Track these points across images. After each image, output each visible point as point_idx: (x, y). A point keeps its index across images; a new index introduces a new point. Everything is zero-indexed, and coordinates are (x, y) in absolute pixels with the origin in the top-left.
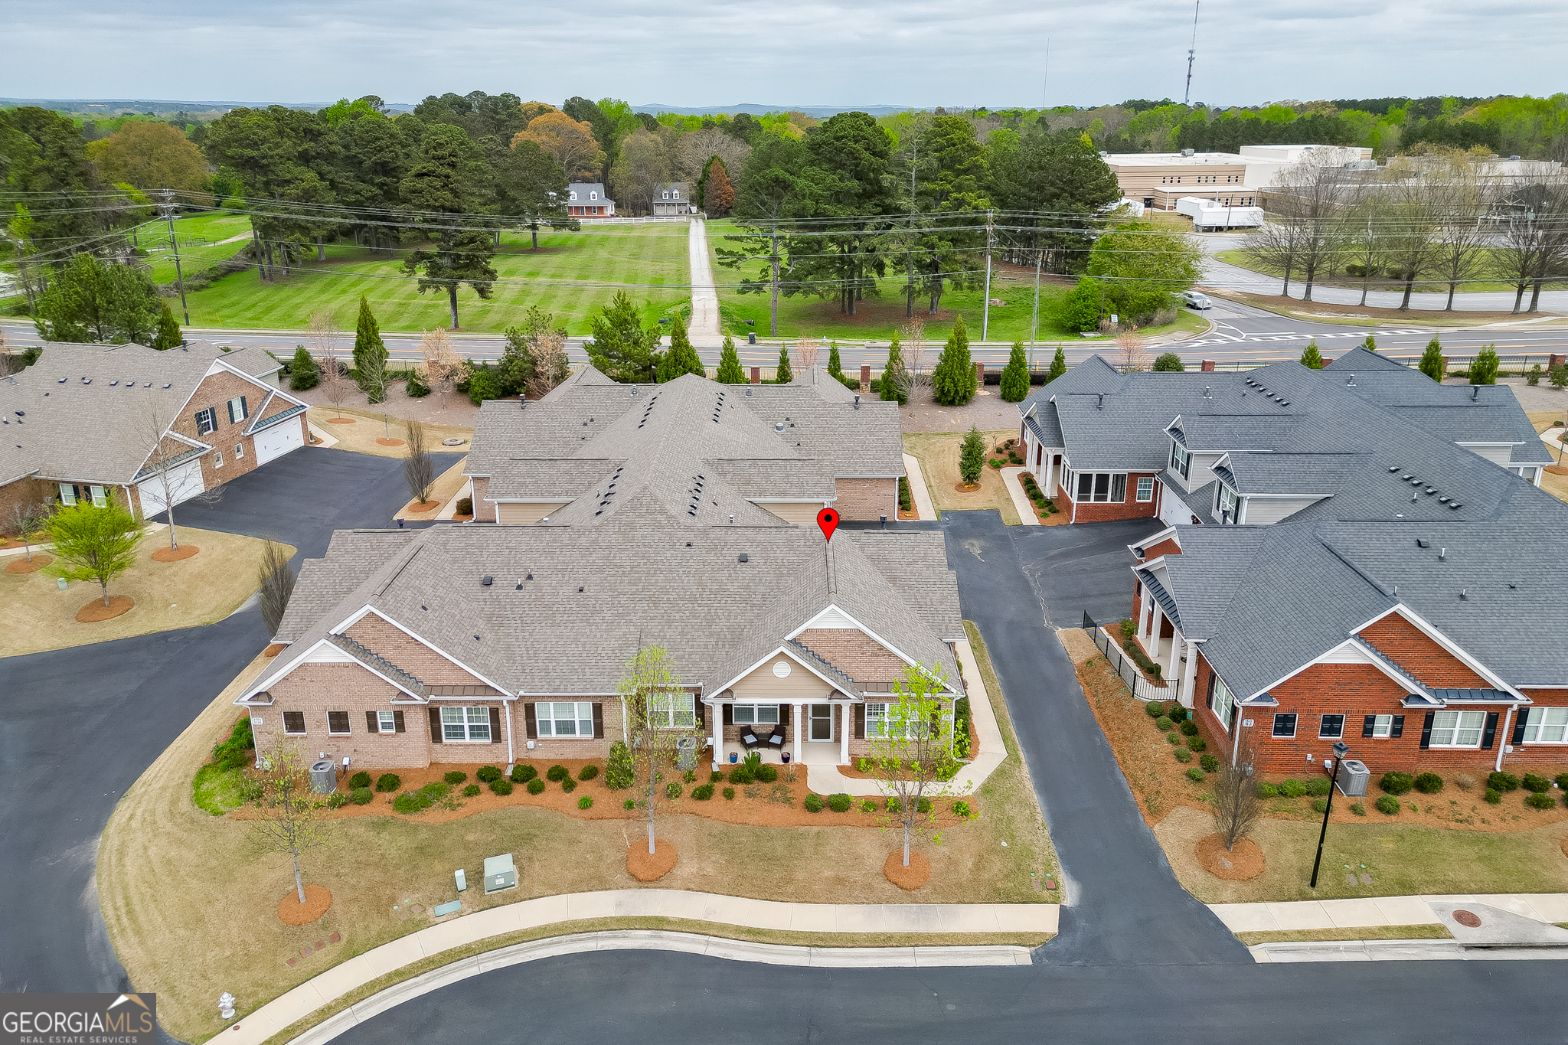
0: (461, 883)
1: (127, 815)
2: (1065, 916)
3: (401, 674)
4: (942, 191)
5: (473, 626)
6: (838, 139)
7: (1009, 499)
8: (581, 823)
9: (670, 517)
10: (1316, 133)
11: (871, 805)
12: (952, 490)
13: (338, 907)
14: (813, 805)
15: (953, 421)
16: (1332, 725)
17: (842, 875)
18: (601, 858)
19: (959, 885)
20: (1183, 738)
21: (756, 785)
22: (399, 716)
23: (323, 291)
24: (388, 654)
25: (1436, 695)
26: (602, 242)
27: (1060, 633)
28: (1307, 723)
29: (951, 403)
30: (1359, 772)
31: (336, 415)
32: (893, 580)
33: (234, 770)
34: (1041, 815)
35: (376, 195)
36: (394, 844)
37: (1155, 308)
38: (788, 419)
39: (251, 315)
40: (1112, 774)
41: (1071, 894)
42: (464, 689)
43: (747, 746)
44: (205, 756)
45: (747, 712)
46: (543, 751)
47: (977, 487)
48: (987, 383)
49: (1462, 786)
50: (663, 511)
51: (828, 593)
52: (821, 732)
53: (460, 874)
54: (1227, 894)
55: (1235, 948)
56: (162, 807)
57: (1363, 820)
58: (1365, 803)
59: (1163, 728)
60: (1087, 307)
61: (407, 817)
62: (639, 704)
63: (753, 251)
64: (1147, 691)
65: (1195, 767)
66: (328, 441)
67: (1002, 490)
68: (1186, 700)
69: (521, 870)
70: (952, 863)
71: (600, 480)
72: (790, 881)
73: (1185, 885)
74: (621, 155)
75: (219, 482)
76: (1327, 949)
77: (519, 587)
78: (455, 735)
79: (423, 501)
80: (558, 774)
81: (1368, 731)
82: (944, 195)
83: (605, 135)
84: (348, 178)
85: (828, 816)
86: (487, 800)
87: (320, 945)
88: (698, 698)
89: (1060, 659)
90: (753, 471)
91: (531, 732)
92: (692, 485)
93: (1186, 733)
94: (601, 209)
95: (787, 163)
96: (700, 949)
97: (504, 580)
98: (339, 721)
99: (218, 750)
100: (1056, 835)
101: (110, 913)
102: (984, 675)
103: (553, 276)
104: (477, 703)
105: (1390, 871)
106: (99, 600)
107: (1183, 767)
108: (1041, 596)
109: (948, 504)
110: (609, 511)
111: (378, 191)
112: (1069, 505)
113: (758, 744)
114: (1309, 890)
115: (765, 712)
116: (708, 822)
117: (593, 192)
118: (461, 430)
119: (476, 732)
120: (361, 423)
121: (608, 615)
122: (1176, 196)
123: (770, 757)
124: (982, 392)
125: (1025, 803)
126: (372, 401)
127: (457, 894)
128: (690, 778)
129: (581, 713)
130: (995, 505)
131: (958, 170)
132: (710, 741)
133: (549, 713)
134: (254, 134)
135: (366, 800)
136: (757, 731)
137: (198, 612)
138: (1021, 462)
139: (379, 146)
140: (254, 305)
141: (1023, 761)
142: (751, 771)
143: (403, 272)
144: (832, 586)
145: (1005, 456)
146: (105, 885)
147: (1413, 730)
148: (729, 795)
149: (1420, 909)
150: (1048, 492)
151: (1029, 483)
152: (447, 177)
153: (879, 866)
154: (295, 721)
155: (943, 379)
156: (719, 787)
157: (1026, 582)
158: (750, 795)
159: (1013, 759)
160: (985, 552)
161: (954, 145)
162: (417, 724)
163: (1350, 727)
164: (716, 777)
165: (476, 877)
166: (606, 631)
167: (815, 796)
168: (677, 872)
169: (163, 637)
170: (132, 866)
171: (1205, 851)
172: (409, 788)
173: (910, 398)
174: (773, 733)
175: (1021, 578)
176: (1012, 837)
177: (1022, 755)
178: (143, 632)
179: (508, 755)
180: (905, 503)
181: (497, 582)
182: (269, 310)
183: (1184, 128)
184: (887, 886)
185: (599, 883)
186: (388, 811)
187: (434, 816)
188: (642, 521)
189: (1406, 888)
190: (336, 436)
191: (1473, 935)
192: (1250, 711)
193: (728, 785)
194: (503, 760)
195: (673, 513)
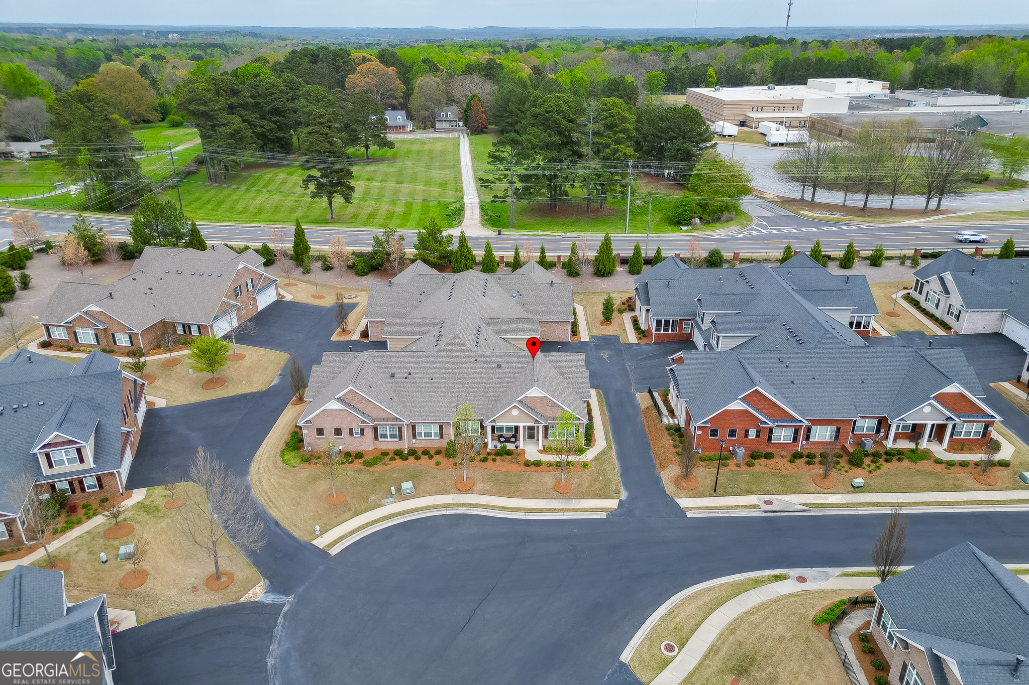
0: (393, 492)
1: (257, 468)
2: (621, 503)
3: (363, 413)
4: (606, 144)
5: (389, 394)
6: (547, 112)
7: (625, 330)
8: (437, 471)
9: (467, 348)
10: (859, 69)
11: (550, 464)
12: (598, 324)
13: (348, 499)
14: (527, 464)
15: (603, 286)
16: (732, 433)
17: (538, 489)
18: (445, 483)
19: (582, 492)
20: (678, 439)
21: (505, 456)
22: (362, 430)
23: (248, 191)
24: (358, 405)
25: (773, 422)
26: (408, 153)
27: (638, 395)
28: (724, 433)
29: (603, 275)
30: (741, 451)
31: (287, 281)
32: (562, 375)
33: (296, 451)
34: (617, 468)
35: (273, 128)
36: (365, 477)
37: (723, 211)
38: (518, 292)
39: (211, 207)
40: (649, 453)
41: (624, 495)
42: (388, 420)
43: (501, 442)
44: (282, 445)
45: (501, 429)
46: (419, 443)
47: (611, 323)
48: (622, 263)
49: (782, 457)
50: (464, 345)
51: (533, 382)
52: (531, 436)
53: (393, 488)
54: (682, 495)
55: (681, 512)
56: (271, 464)
57: (740, 469)
58: (742, 463)
59: (671, 435)
60: (685, 211)
61: (369, 468)
62: (457, 426)
63: (499, 179)
64: (668, 420)
65: (679, 450)
66: (288, 297)
67: (622, 325)
68: (682, 424)
69: (415, 487)
70: (580, 484)
71: (434, 327)
72: (518, 491)
73: (668, 492)
74: (416, 91)
75: (243, 320)
76: (715, 512)
77: (406, 378)
78: (384, 437)
79: (344, 330)
80: (426, 452)
81: (746, 436)
82: (607, 146)
83: (404, 74)
84: (256, 118)
85: (533, 468)
86: (398, 462)
87: (344, 512)
88: (481, 423)
89: (636, 407)
90: (502, 323)
91: (414, 436)
92: (476, 332)
93: (679, 437)
94: (404, 127)
95: (519, 104)
96: (485, 514)
97: (400, 375)
98: (338, 432)
99: (287, 444)
100: (622, 475)
101: (263, 501)
102: (602, 413)
103: (382, 181)
104: (393, 425)
105: (744, 486)
106: (210, 379)
107: (675, 450)
108: (632, 378)
109: (596, 332)
110: (442, 345)
111: (274, 126)
112: (652, 334)
113: (506, 441)
114: (713, 493)
115: (509, 429)
116: (486, 470)
117: (399, 117)
118: (352, 290)
119: (392, 436)
120: (302, 285)
121: (443, 390)
122: (759, 120)
123: (510, 446)
124: (619, 269)
125: (612, 464)
126: (304, 273)
127: (392, 495)
128: (478, 454)
129: (435, 429)
130: (617, 333)
131: (616, 131)
132: (486, 440)
133: (421, 429)
134: (204, 96)
135: (352, 462)
136: (505, 436)
137: (255, 385)
138: (633, 310)
139: (274, 98)
140: (210, 200)
141: (613, 448)
142: (503, 451)
143: (302, 187)
144: (536, 379)
145: (626, 307)
146: (258, 492)
147: (764, 436)
148: (494, 460)
149: (752, 500)
150: (643, 326)
151: (635, 322)
152: (327, 134)
153: (552, 486)
154: (320, 432)
155: (599, 263)
156: (490, 457)
157: (627, 371)
158: (503, 460)
159: (609, 447)
160: (610, 357)
161: (613, 116)
162: (369, 433)
163: (739, 433)
164: (489, 454)
165: (399, 489)
166: (443, 396)
167: (528, 461)
168: (475, 488)
169: (244, 396)
170: (266, 486)
171: (677, 481)
172: (367, 458)
173: (581, 273)
174: (512, 437)
175: (625, 370)
176: (604, 476)
177: (613, 446)
178: (234, 394)
179: (405, 445)
180: (575, 332)
181: (397, 375)
182: (220, 203)
183: (776, 63)
184: (555, 492)
185: (446, 492)
186: (361, 466)
187: (379, 468)
188: (456, 349)
189: (749, 492)
190: (291, 294)
191: (769, 508)
192: (700, 428)
193: (494, 457)
194: (403, 447)
195: (469, 346)
